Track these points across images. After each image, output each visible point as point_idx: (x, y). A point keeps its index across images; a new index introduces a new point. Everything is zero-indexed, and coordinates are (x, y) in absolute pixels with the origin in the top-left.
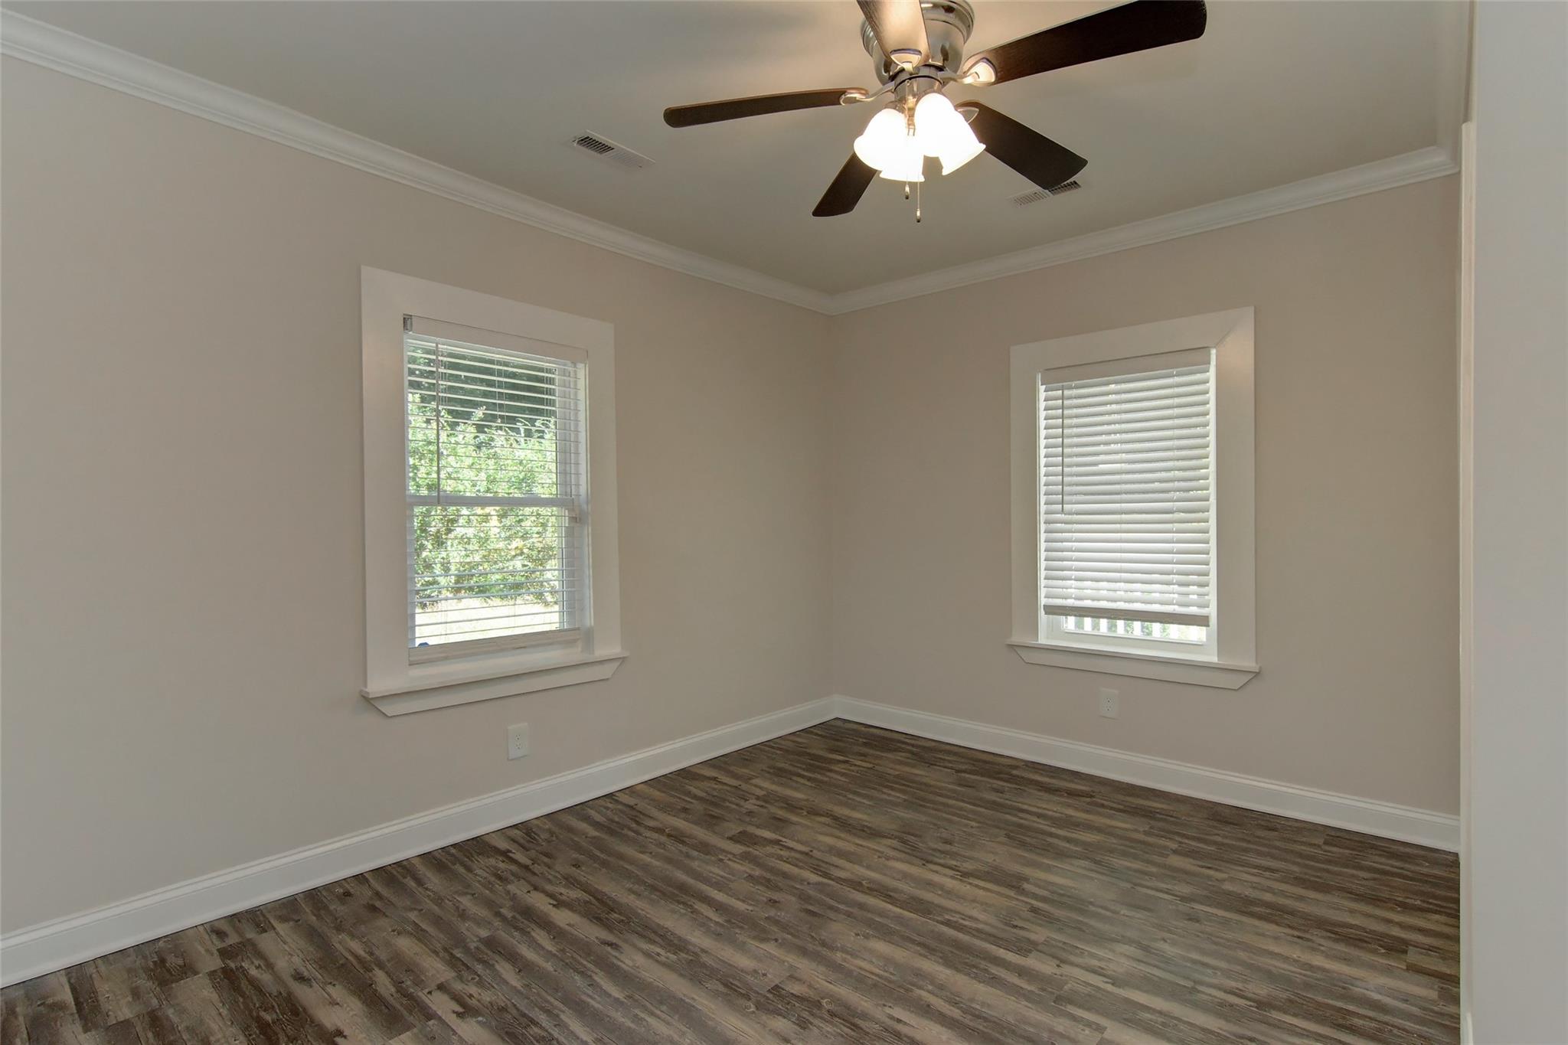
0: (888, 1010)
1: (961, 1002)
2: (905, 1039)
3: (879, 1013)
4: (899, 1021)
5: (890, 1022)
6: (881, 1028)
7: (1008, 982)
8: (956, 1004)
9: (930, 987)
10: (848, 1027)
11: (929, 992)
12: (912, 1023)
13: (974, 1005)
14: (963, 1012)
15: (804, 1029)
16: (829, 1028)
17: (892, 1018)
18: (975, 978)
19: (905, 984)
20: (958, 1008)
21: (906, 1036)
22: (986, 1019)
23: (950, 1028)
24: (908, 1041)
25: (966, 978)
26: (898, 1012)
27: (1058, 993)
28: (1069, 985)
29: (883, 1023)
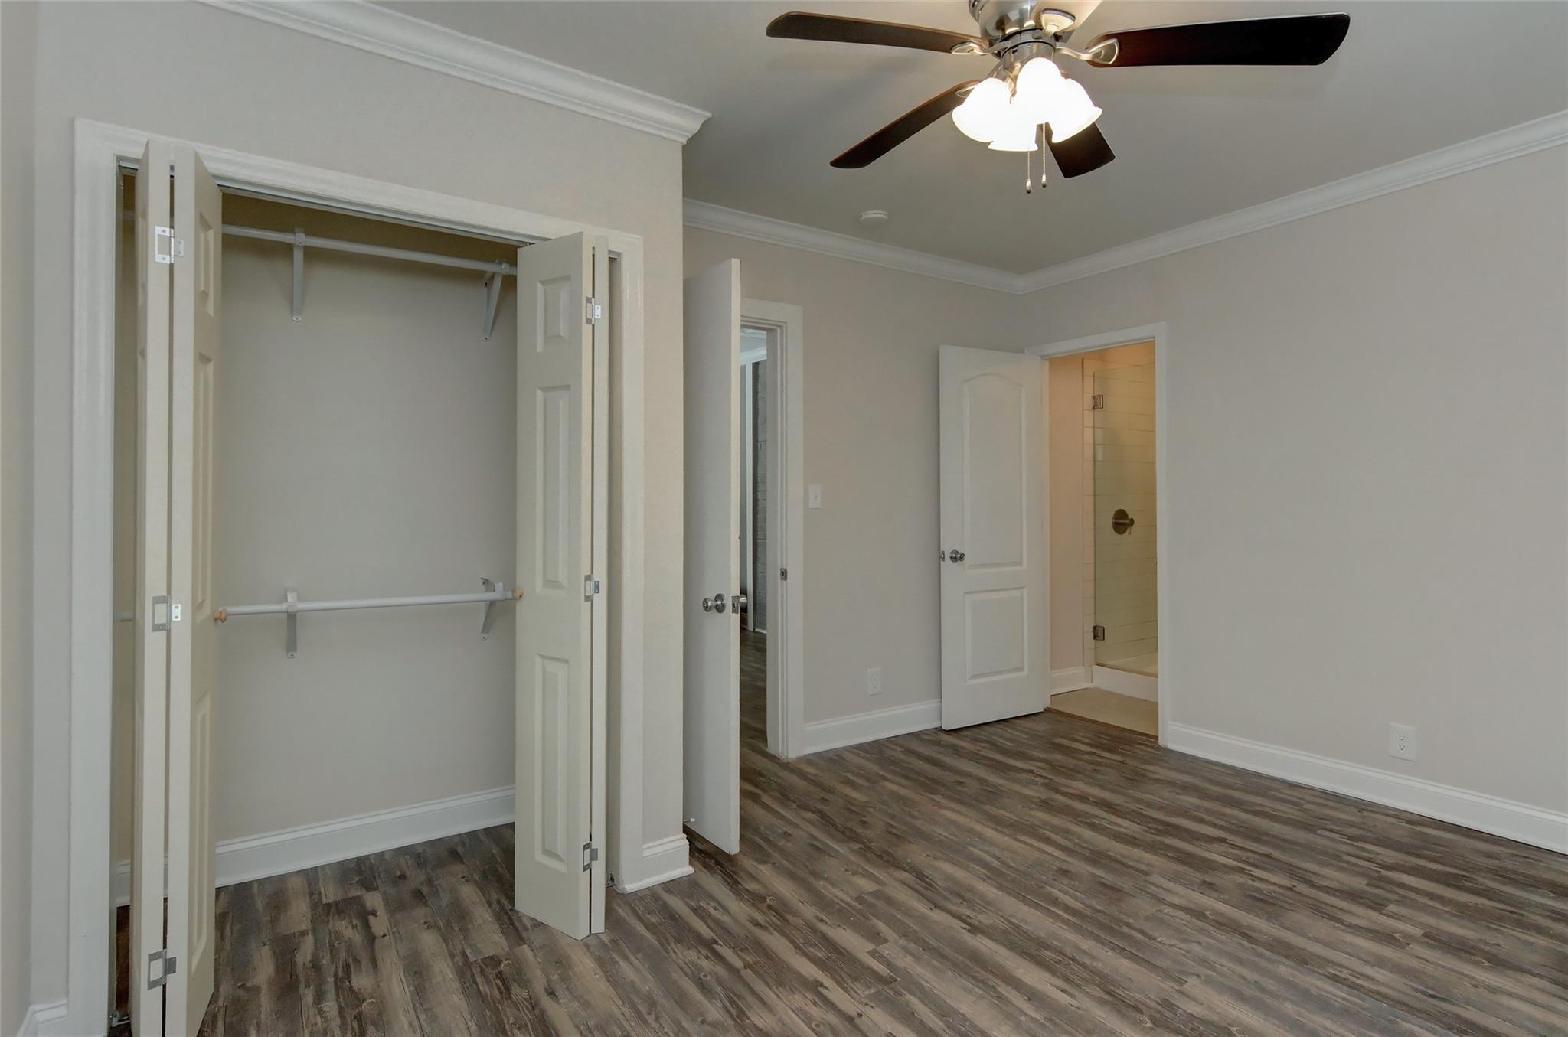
0: (1075, 1003)
1: (992, 997)
2: (1060, 975)
3: (1086, 1003)
4: (1063, 991)
5: (1073, 991)
6: (1083, 988)
7: (930, 1008)
8: (1000, 997)
9: (1023, 1018)
10: (1117, 993)
11: (1026, 1014)
12: (1051, 988)
13: (981, 992)
14: (995, 988)
15: (1164, 999)
16: (1138, 996)
17: (1071, 995)
18: (967, 1020)
19: (1052, 1027)
20: (999, 992)
21: (1059, 978)
22: (975, 978)
23: (1014, 977)
24: (1058, 974)
25: (976, 1023)
26: (1064, 999)
27: (886, 988)
28: (867, 993)
29: (1081, 992)
